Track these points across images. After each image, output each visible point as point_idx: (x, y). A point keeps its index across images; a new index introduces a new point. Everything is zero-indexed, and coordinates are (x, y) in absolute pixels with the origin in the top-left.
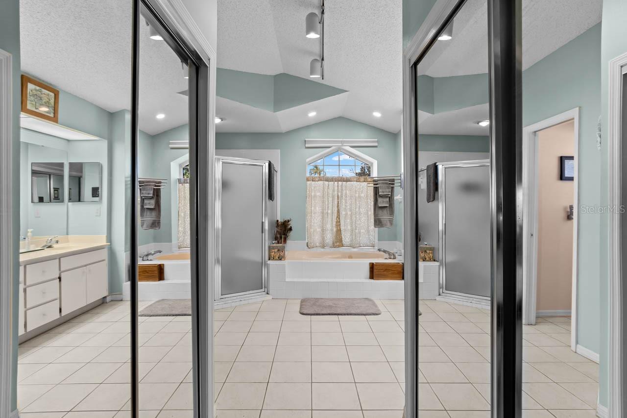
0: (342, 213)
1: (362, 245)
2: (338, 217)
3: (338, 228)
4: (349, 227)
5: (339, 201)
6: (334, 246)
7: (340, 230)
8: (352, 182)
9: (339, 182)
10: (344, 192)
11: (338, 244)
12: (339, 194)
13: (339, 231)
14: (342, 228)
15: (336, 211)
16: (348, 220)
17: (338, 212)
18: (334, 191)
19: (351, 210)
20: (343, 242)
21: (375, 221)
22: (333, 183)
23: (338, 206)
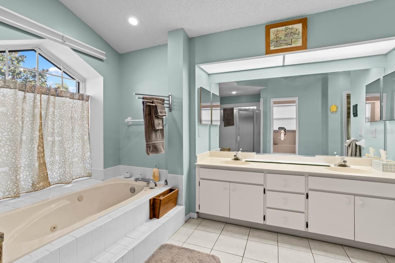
0: (47, 140)
1: (74, 177)
2: (41, 145)
3: (42, 161)
4: (57, 158)
5: (43, 122)
6: (35, 188)
7: (45, 163)
8: (63, 98)
9: (43, 96)
10: (51, 110)
11: (42, 184)
12: (43, 112)
13: (43, 165)
14: (47, 160)
15: (37, 138)
16: (56, 149)
17: (41, 137)
18: (34, 107)
19: (61, 135)
20: (49, 179)
21: (148, 146)
22: (32, 95)
23: (40, 130)
